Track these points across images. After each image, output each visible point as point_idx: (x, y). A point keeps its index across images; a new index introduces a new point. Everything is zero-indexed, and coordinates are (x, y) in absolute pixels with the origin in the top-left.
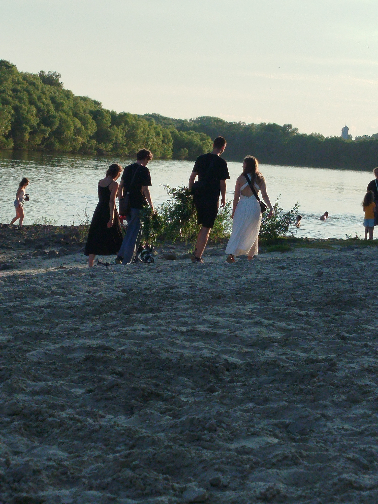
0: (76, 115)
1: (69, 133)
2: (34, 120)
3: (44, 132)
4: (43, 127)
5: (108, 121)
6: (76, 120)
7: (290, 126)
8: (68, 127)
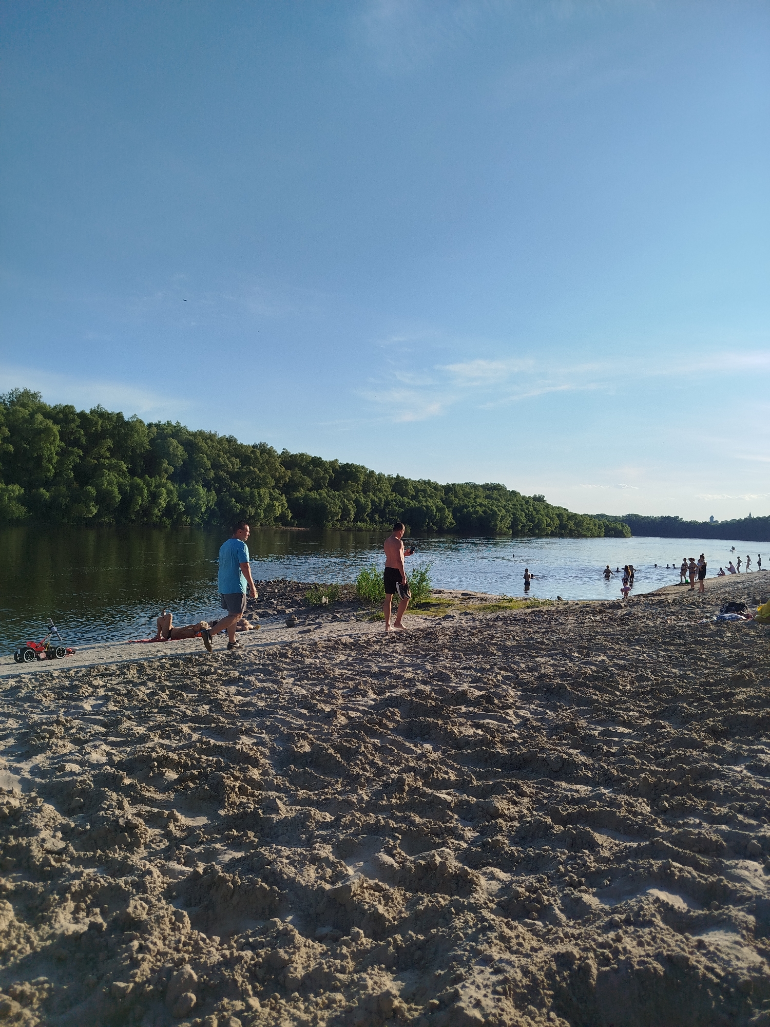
0: (547, 516)
1: (544, 526)
2: (523, 519)
3: (530, 525)
4: (529, 523)
5: (565, 519)
6: (547, 518)
7: (678, 517)
8: (543, 522)
